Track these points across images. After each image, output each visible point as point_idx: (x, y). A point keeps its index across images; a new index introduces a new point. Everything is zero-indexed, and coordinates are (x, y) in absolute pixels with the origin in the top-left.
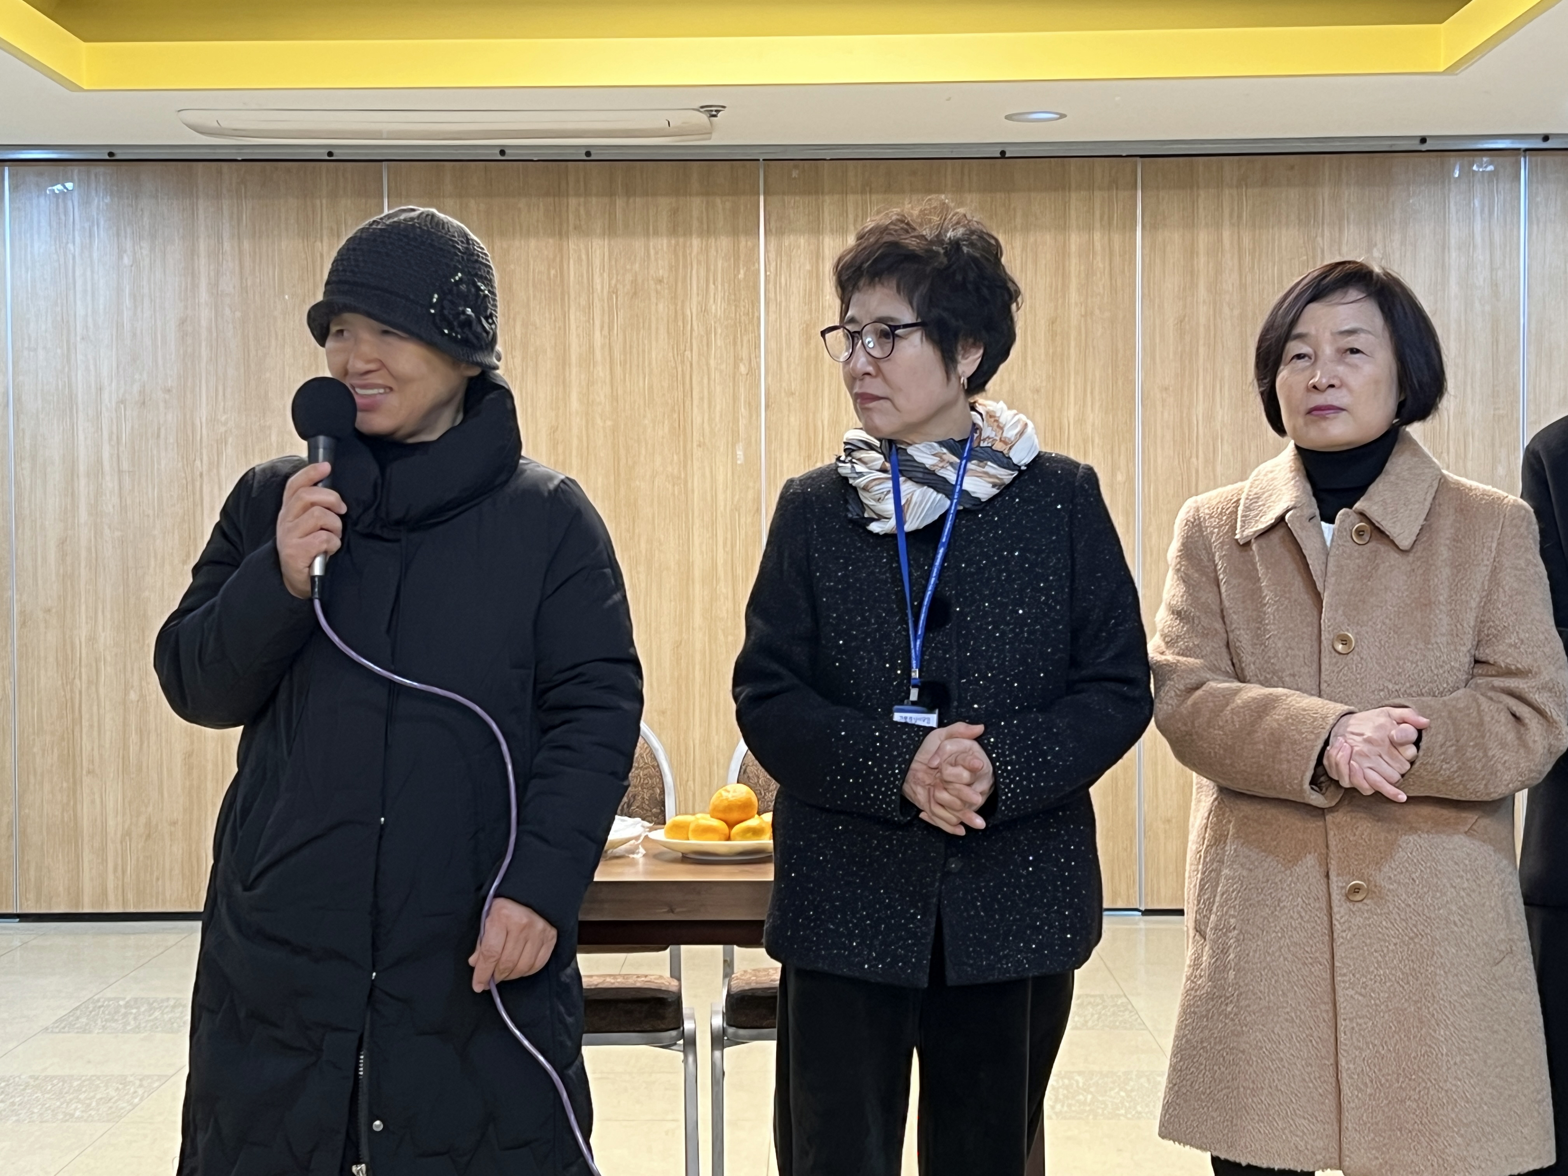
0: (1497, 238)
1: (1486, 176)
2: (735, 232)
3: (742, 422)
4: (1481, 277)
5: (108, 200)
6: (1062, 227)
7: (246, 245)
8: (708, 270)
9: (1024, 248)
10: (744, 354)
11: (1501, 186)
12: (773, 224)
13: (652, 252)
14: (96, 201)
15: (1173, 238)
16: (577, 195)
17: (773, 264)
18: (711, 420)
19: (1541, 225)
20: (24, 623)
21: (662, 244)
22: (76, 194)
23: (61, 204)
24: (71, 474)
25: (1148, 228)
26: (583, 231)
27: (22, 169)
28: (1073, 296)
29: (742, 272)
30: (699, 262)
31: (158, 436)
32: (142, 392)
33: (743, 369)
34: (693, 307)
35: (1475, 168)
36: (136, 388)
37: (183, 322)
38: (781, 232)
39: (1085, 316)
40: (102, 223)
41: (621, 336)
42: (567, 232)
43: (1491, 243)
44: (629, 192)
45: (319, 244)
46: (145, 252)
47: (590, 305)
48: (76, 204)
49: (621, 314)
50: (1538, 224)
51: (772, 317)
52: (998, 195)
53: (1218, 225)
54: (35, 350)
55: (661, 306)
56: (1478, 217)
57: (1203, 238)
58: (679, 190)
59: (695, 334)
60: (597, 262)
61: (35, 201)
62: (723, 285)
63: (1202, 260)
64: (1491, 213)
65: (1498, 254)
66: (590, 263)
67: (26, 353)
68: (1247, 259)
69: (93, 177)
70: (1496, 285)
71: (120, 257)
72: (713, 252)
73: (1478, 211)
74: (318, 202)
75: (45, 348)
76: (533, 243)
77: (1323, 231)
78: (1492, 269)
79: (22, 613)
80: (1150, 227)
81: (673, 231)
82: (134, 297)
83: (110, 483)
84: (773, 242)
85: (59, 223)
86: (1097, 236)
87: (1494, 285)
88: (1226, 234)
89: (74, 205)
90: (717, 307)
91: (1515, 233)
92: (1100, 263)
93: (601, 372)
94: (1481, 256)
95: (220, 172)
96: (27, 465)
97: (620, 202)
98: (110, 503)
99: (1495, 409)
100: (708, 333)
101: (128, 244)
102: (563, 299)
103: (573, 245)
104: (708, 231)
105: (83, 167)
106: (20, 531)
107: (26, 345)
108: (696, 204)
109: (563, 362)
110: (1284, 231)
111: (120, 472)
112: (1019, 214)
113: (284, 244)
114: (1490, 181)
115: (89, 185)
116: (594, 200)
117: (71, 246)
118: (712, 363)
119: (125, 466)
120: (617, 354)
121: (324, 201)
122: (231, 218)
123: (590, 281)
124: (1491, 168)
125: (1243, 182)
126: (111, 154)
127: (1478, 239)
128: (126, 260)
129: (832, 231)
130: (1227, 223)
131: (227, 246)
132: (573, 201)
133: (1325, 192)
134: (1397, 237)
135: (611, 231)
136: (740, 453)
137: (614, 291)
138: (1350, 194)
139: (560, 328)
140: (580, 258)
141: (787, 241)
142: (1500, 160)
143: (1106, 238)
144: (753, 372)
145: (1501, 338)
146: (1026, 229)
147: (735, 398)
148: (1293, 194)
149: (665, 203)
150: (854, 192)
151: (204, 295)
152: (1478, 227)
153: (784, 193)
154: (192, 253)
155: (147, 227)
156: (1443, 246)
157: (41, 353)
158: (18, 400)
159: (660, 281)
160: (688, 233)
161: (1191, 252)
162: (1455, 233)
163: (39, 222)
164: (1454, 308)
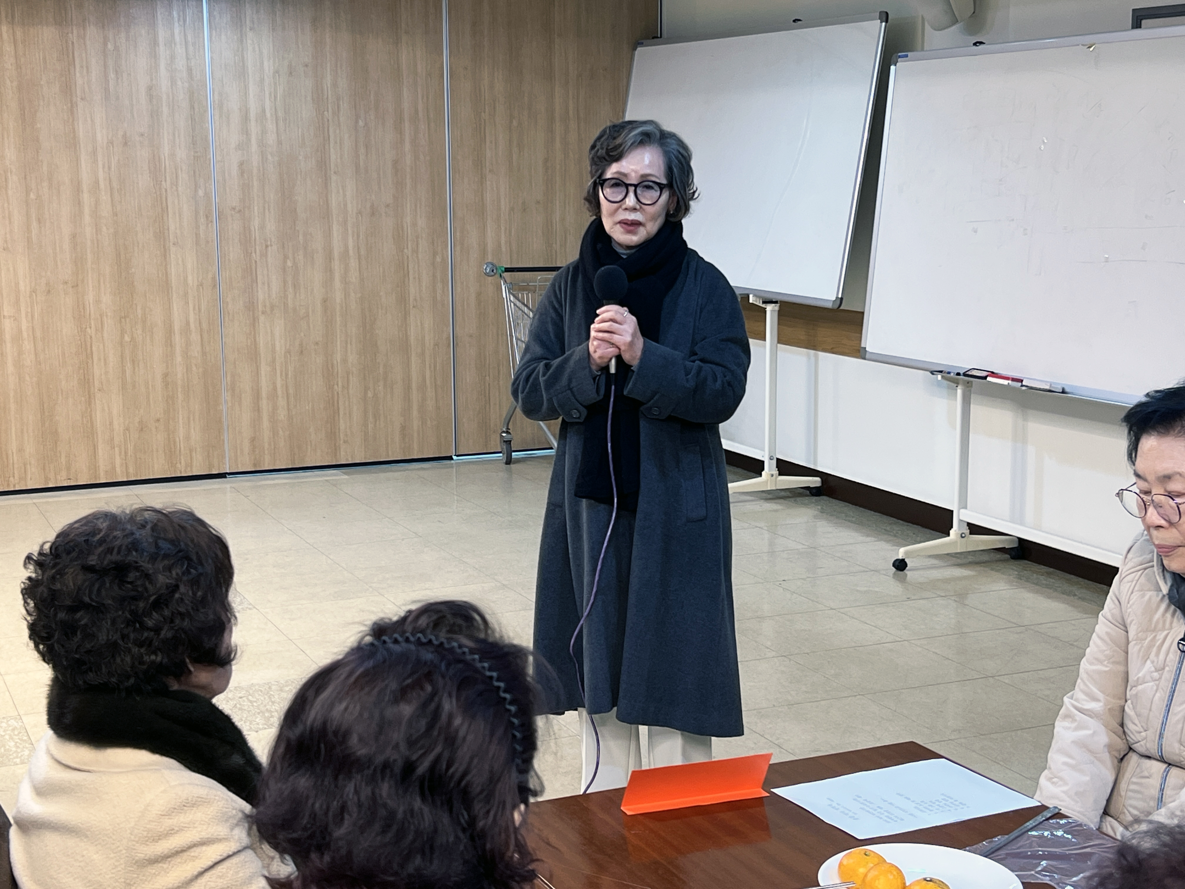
0: (190, 38)
4: (181, 64)
19: (218, 30)
43: (186, 42)
50: (216, 30)
56: (176, 24)
64: (185, 21)
65: (191, 48)
68: (20, 46)
70: (191, 70)
73: (176, 19)
77: (72, 29)
78: (188, 59)
87: (190, 70)
94: (180, 50)
99: (194, 152)
110: (45, 29)
127: (177, 38)
134: (123, 35)
145: (196, 106)
152: (177, 31)
156: (154, 43)
162: (162, 34)
164: (164, 84)
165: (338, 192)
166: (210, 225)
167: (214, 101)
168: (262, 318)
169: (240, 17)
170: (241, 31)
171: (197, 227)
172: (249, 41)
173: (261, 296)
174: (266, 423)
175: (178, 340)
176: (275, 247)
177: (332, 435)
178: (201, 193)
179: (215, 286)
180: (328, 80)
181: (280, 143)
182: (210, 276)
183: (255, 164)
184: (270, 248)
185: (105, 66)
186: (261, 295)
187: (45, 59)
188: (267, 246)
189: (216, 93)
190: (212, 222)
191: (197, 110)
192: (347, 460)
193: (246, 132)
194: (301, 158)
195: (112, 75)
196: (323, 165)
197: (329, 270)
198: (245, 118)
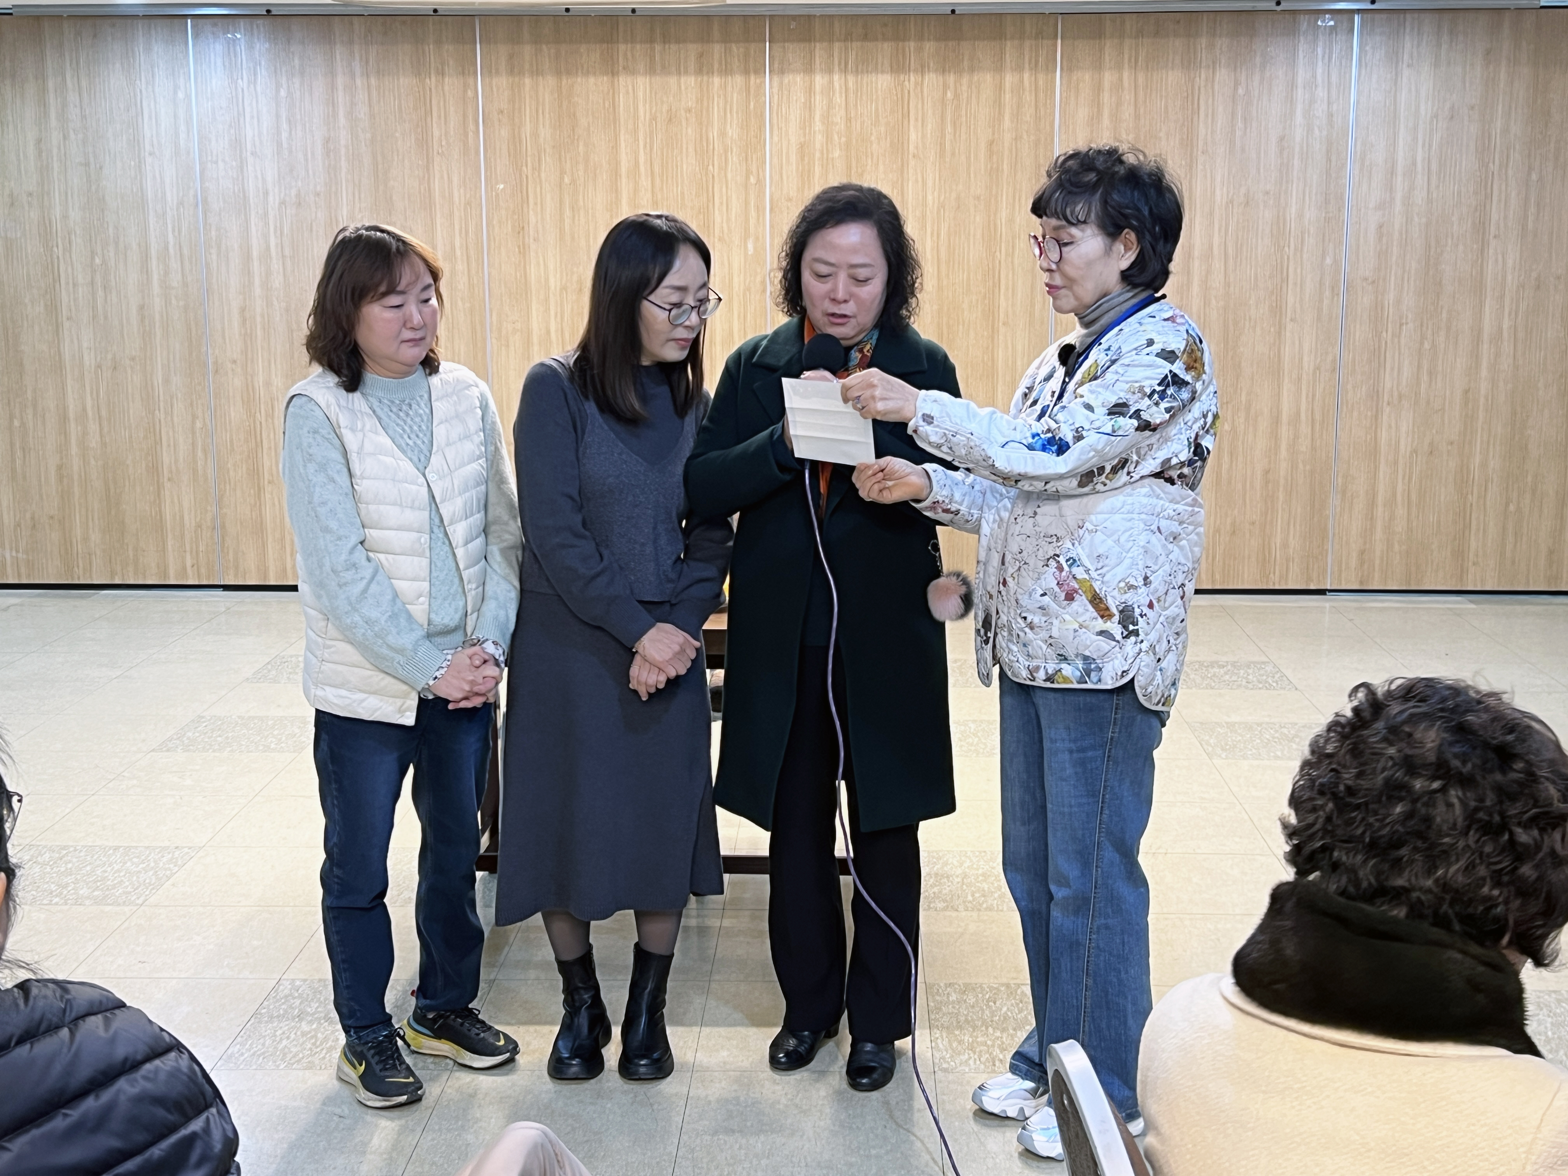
0: (1334, 79)
1: (1327, 29)
2: (746, 72)
3: (752, 222)
4: (1320, 110)
5: (267, 45)
6: (999, 68)
7: (373, 81)
8: (726, 102)
9: (970, 87)
10: (754, 169)
11: (1339, 37)
12: (776, 66)
13: (683, 87)
14: (258, 45)
15: (1086, 77)
16: (626, 42)
17: (776, 97)
18: (728, 220)
19: (1368, 68)
20: (217, 371)
21: (690, 81)
22: (243, 40)
23: (232, 49)
24: (247, 257)
25: (1065, 68)
26: (631, 71)
27: (201, 21)
28: (1007, 123)
29: (752, 104)
30: (719, 97)
31: (311, 230)
32: (298, 195)
33: (753, 180)
34: (714, 133)
35: (1319, 23)
36: (294, 192)
37: (327, 140)
38: (782, 72)
39: (1016, 139)
40: (263, 63)
41: (659, 153)
42: (618, 73)
43: (1329, 83)
44: (666, 39)
45: (428, 80)
46: (297, 85)
47: (636, 130)
48: (243, 48)
49: (659, 136)
50: (1366, 69)
51: (776, 139)
52: (950, 44)
53: (1119, 67)
54: (216, 162)
55: (690, 131)
56: (1320, 63)
57: (1108, 77)
58: (705, 38)
59: (716, 153)
60: (641, 94)
61: (212, 46)
62: (737, 113)
63: (1106, 97)
64: (1330, 58)
65: (1334, 91)
66: (635, 97)
67: (209, 165)
68: (1141, 93)
69: (255, 26)
70: (1332, 116)
71: (278, 91)
72: (729, 89)
73: (1320, 56)
74: (427, 48)
75: (223, 161)
76: (592, 80)
77: (1200, 73)
78: (1329, 103)
79: (216, 363)
80: (1069, 68)
81: (699, 71)
82: (289, 122)
83: (276, 265)
84: (776, 79)
85: (230, 64)
86: (1026, 76)
87: (1330, 115)
88: (1126, 75)
89: (242, 47)
90: (733, 131)
91: (1347, 76)
92: (1028, 97)
93: (645, 182)
94: (1321, 93)
95: (351, 24)
96: (214, 251)
97: (658, 47)
98: (277, 281)
99: (1326, 213)
100: (726, 152)
101: (284, 81)
102: (615, 123)
103: (623, 81)
104: (726, 71)
105: (247, 20)
106: (211, 302)
107: (209, 158)
108: (717, 49)
109: (615, 174)
110: (1170, 73)
111: (283, 256)
112: (966, 58)
113: (401, 80)
114: (1331, 34)
115: (252, 34)
116: (638, 46)
117: (240, 81)
118: (729, 176)
119: (287, 252)
120: (657, 169)
121: (431, 46)
122: (361, 59)
123: (636, 109)
124: (1332, 23)
125: (1139, 34)
126: (268, 11)
127: (1319, 79)
128: (283, 93)
129: (821, 70)
130: (1126, 66)
131: (359, 82)
132: (622, 47)
133: (1203, 41)
134: (1257, 78)
135: (651, 70)
136: (750, 246)
137: (654, 118)
138: (1222, 43)
139: (613, 147)
140: (628, 92)
141: (788, 78)
142: (1339, 17)
143: (1033, 79)
144: (760, 182)
145: (1334, 158)
146: (972, 70)
147: (747, 203)
148: (1178, 43)
149: (693, 49)
150: (839, 40)
151: (342, 120)
152: (1319, 71)
153: (784, 41)
154: (333, 87)
155: (297, 67)
156: (1292, 85)
157: (221, 164)
158: (205, 201)
159: (689, 110)
160: (710, 72)
161: (1098, 88)
162: (1302, 74)
163: (215, 63)
164: (1299, 134)
165: (1496, 260)
166: (1335, 299)
167: (1356, 152)
168: (1387, 410)
169: (1397, 53)
170: (1396, 67)
171: (1321, 301)
172: (1405, 80)
173: (1388, 385)
174: (1379, 534)
175: (1285, 432)
176: (1411, 325)
177: (1459, 554)
178: (1328, 261)
179: (1334, 370)
180: (1499, 124)
181: (1430, 201)
182: (1330, 358)
183: (1397, 227)
184: (1404, 327)
185: (1233, 114)
186: (1388, 383)
187: (1166, 107)
188: (1401, 325)
189: (1359, 143)
190: (1338, 295)
191: (1333, 163)
192: (1475, 585)
193: (1390, 187)
194: (1454, 218)
195: (1240, 124)
196: (1480, 227)
197: (1475, 355)
198: (1392, 172)
